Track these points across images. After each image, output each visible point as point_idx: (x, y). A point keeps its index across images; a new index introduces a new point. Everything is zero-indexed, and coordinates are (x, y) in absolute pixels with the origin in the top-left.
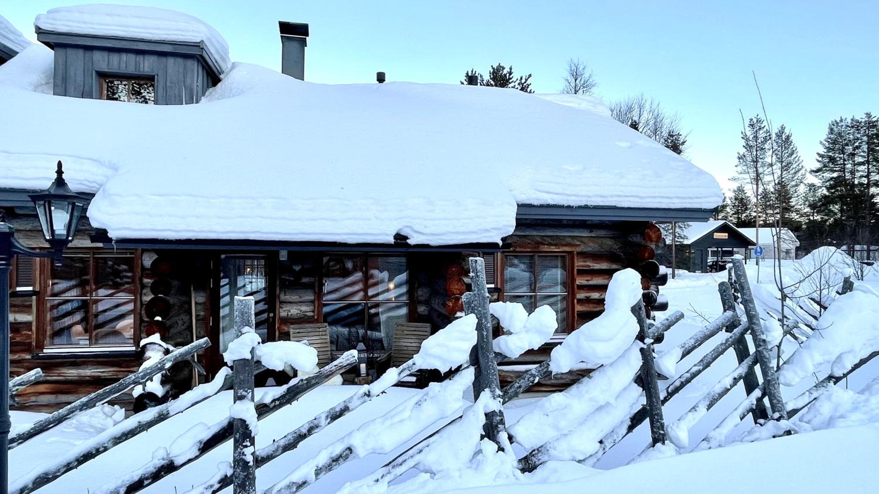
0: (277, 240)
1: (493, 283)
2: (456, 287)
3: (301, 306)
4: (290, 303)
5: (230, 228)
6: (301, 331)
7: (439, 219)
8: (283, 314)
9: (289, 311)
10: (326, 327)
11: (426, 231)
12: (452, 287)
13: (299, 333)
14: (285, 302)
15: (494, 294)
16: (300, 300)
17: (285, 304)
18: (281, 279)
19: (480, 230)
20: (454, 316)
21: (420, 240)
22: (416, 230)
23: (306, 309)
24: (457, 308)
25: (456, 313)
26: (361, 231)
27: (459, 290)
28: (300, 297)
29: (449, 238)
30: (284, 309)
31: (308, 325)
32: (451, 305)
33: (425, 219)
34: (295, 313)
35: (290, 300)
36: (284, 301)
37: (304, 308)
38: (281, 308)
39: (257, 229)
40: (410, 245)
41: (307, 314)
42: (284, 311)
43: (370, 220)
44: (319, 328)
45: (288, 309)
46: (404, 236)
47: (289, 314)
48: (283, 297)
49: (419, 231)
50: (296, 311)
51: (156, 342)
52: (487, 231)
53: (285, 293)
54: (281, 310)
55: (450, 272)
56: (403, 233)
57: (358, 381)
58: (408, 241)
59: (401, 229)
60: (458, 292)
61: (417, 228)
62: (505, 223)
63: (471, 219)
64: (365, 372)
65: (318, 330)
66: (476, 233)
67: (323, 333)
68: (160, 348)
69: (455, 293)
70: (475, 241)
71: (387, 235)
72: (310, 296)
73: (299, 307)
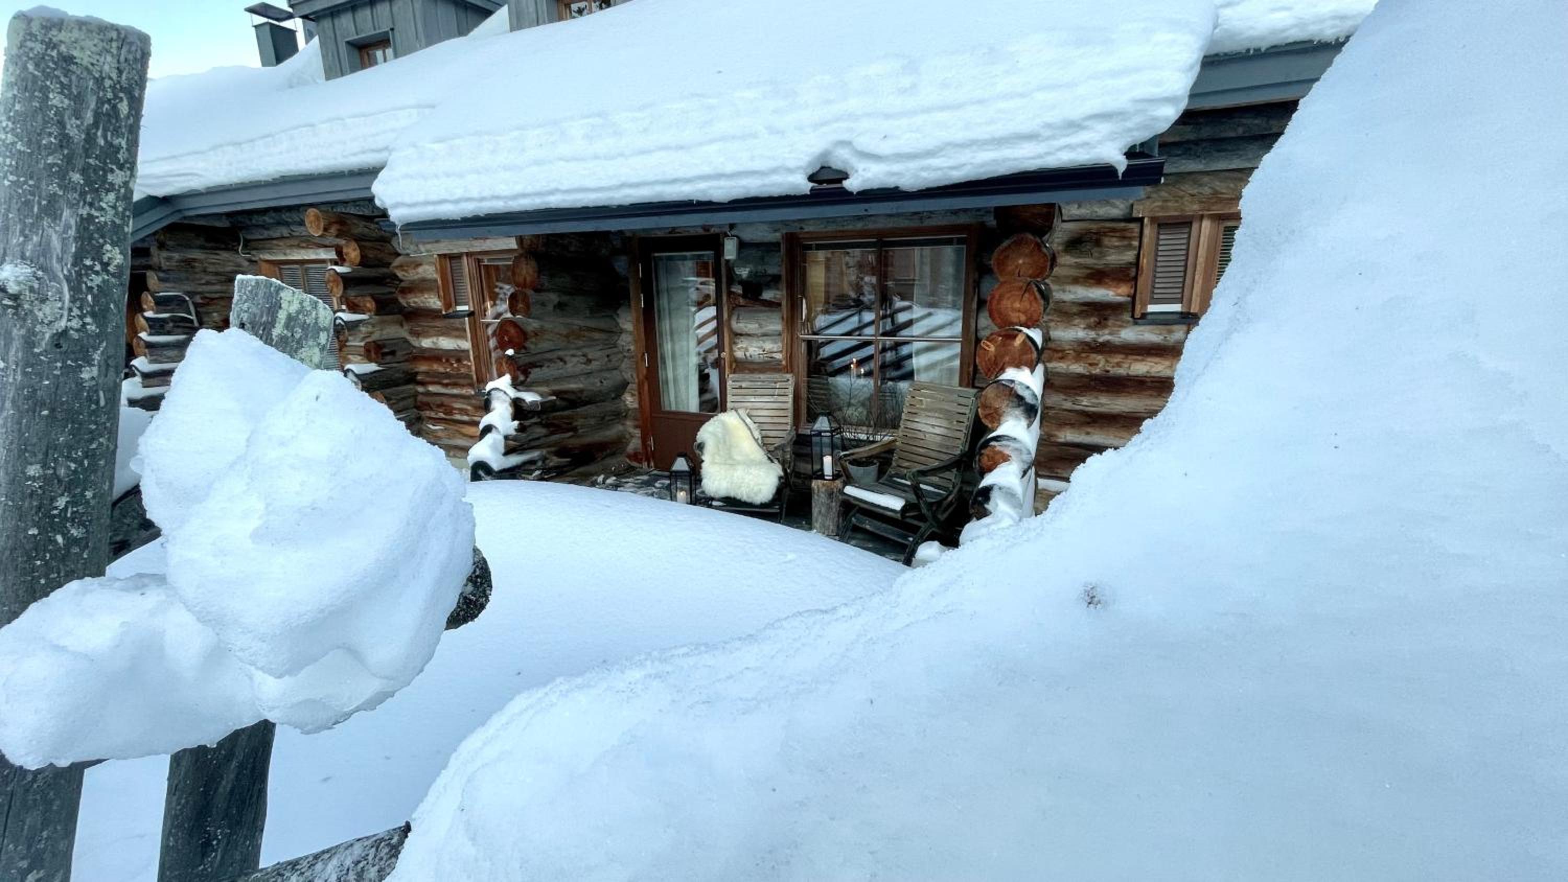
0: (591, 205)
1: (1180, 301)
2: (1017, 305)
3: (764, 341)
4: (749, 335)
5: (519, 189)
6: (744, 385)
7: (928, 110)
8: (739, 354)
9: (747, 350)
10: (788, 380)
11: (885, 148)
12: (1006, 303)
13: (741, 388)
14: (741, 335)
15: (1175, 327)
16: (764, 330)
17: (742, 338)
18: (730, 293)
19: (1048, 126)
20: (997, 377)
21: (869, 175)
22: (859, 149)
23: (773, 348)
24: (1007, 359)
25: (1002, 370)
26: (730, 168)
27: (1025, 313)
28: (761, 326)
29: (951, 163)
30: (739, 346)
31: (762, 376)
32: (992, 349)
33: (887, 116)
34: (756, 353)
35: (746, 330)
36: (739, 332)
37: (769, 346)
38: (735, 343)
39: (553, 185)
40: (851, 193)
41: (774, 355)
42: (739, 349)
43: (754, 136)
44: (775, 383)
45: (744, 346)
46: (840, 172)
47: (748, 354)
48: (737, 326)
49: (867, 150)
50: (756, 349)
51: (501, 388)
52: (1073, 126)
53: (738, 319)
54: (735, 348)
55: (1010, 268)
56: (836, 164)
57: (816, 487)
58: (847, 184)
59: (826, 154)
60: (1023, 318)
61: (865, 142)
62: (1139, 93)
63: (1022, 95)
64: (831, 474)
65: (773, 385)
66: (1031, 137)
67: (782, 392)
68: (504, 397)
69: (1015, 320)
70: (1032, 165)
71: (790, 171)
72: (775, 324)
73: (761, 344)
